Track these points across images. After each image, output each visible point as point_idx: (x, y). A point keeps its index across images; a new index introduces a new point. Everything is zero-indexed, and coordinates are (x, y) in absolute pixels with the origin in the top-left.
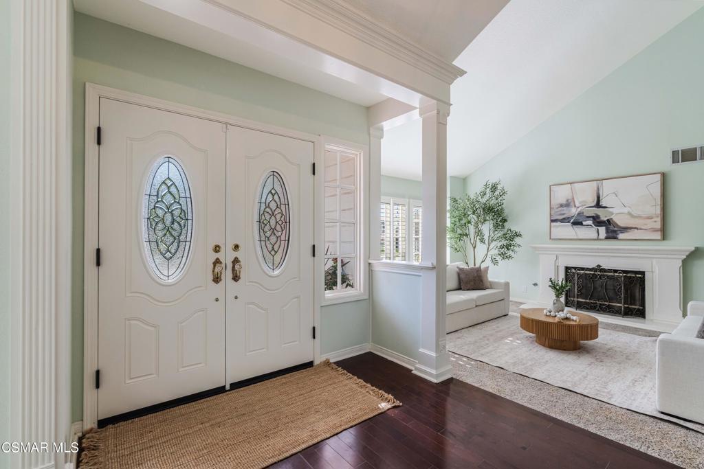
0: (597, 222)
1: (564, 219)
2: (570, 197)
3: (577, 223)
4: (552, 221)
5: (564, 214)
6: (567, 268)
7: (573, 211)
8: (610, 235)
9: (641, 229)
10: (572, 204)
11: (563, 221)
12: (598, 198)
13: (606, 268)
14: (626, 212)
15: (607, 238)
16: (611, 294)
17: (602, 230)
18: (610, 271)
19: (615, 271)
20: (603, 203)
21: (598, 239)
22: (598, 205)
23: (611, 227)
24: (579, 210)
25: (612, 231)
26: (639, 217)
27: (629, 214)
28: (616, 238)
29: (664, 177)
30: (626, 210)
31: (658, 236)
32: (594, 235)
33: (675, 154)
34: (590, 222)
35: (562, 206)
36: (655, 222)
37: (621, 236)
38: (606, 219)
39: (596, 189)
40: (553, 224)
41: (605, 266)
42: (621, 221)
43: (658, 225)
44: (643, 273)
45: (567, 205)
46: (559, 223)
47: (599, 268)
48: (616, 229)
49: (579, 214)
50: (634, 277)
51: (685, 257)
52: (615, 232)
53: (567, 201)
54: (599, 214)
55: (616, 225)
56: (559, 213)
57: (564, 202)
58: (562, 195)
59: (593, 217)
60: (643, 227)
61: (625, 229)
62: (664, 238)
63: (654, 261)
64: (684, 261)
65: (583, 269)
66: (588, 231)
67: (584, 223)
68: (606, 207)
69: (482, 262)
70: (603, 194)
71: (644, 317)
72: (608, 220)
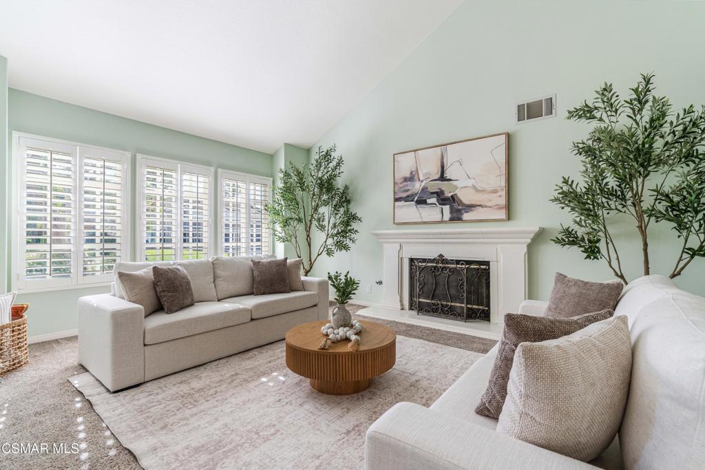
0: (443, 199)
1: (408, 196)
2: (414, 169)
3: (421, 202)
4: (397, 200)
5: (408, 190)
6: (412, 260)
7: (417, 186)
8: (455, 215)
9: (486, 207)
10: (416, 177)
11: (407, 199)
12: (443, 167)
13: (449, 258)
14: (471, 186)
15: (452, 219)
16: (453, 291)
17: (447, 208)
18: (452, 262)
19: (458, 262)
20: (448, 175)
21: (442, 222)
22: (442, 178)
23: (455, 205)
24: (423, 184)
25: (457, 209)
26: (483, 191)
27: (474, 187)
28: (460, 219)
29: (509, 137)
30: (470, 183)
31: (502, 214)
32: (438, 217)
33: (520, 108)
34: (433, 200)
35: (406, 180)
36: (500, 196)
37: (466, 216)
38: (450, 195)
39: (440, 156)
40: (397, 203)
41: (448, 256)
42: (466, 197)
43: (503, 201)
44: (487, 263)
45: (411, 179)
46: (402, 203)
47: (441, 259)
48: (460, 207)
49: (423, 189)
50: (478, 269)
51: (529, 241)
52: (459, 211)
53: (411, 173)
54: (443, 189)
55: (461, 203)
56: (403, 189)
57: (408, 175)
58: (406, 165)
59: (437, 193)
60: (488, 204)
61: (470, 207)
62: (509, 218)
63: (499, 247)
64: (530, 246)
65: (424, 260)
66: (432, 212)
67: (429, 201)
68: (450, 180)
69: (319, 255)
70: (448, 162)
71: (489, 320)
72: (452, 196)
